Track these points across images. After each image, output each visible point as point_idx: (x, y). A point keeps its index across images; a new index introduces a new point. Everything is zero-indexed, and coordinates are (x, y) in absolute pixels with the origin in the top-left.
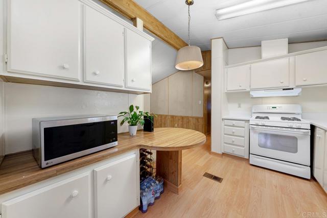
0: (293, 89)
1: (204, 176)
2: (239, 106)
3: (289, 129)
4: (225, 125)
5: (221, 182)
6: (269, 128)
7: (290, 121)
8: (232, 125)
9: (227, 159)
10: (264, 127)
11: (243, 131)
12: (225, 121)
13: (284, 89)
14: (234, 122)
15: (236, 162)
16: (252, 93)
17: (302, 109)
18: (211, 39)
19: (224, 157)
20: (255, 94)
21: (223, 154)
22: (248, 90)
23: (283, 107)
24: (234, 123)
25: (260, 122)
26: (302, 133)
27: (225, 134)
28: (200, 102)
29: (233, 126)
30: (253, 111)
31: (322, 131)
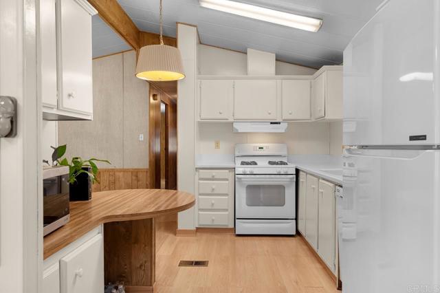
0: (280, 123)
1: (179, 266)
2: (217, 146)
3: (278, 176)
4: (200, 179)
5: (207, 266)
6: (258, 176)
7: (278, 166)
8: (210, 177)
9: (205, 237)
10: (253, 176)
11: (227, 187)
12: (201, 171)
13: (271, 123)
14: (214, 172)
15: (217, 237)
16: (236, 126)
17: (288, 149)
18: (177, 23)
19: (198, 234)
20: (240, 128)
21: (198, 229)
22: (231, 120)
23: (270, 147)
24: (214, 174)
25: (248, 169)
26: (288, 180)
27: (200, 194)
28: (142, 138)
29: (213, 179)
30: (237, 154)
31: (305, 174)
